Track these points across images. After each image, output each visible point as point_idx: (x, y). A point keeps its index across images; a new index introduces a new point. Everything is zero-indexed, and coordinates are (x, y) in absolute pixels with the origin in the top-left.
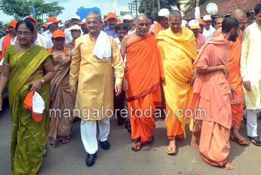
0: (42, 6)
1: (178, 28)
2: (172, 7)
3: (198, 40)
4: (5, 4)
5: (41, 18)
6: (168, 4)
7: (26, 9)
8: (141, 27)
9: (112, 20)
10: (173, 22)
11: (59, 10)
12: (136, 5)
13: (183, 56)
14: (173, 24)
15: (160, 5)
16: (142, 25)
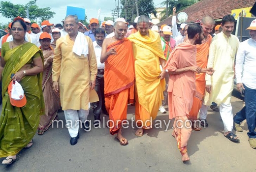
0: (36, 11)
1: (145, 32)
2: (149, 14)
3: (169, 44)
4: (4, 8)
5: (34, 21)
6: (146, 12)
7: (22, 13)
8: (120, 32)
9: (94, 25)
10: (141, 26)
11: (51, 14)
12: (118, 12)
13: (151, 56)
14: (141, 28)
15: (139, 12)
16: (121, 30)
